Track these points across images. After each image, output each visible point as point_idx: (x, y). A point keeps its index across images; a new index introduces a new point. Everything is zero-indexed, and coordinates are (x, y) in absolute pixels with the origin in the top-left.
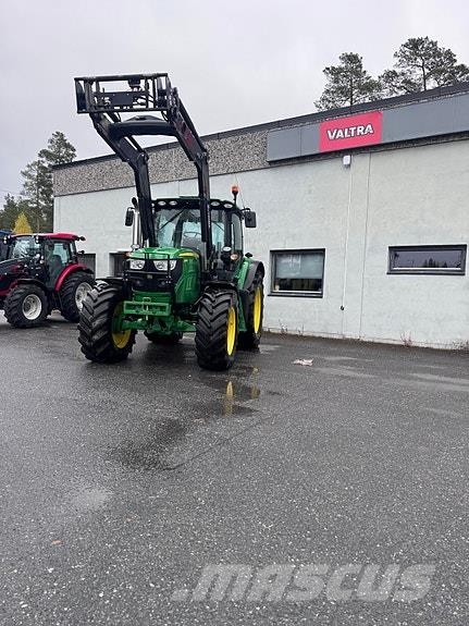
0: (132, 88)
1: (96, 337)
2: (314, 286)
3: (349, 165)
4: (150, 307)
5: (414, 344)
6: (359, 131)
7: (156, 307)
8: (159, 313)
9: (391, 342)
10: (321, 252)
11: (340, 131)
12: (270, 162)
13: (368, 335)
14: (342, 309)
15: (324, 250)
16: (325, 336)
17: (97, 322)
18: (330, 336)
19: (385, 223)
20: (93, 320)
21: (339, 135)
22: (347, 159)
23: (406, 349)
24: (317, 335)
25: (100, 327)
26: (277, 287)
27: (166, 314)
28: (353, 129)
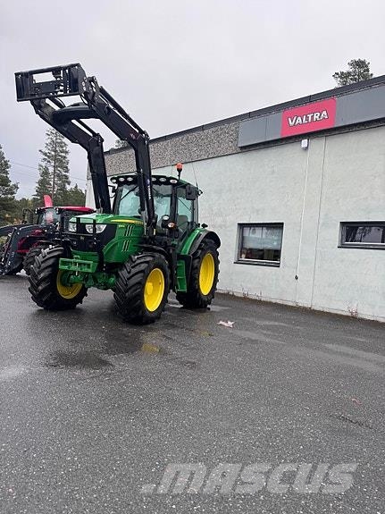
0: (56, 78)
1: (40, 288)
2: (273, 256)
3: (307, 148)
4: (80, 264)
5: (360, 316)
6: (315, 117)
7: (84, 264)
8: (85, 270)
9: (339, 313)
10: (280, 226)
11: (299, 118)
12: (241, 148)
13: (319, 304)
14: (297, 278)
15: (283, 224)
16: (281, 302)
17: (42, 275)
18: (285, 303)
19: (337, 200)
20: (39, 273)
21: (297, 121)
22: (304, 143)
23: (352, 320)
24: (274, 301)
25: (44, 279)
26: (243, 256)
27: (90, 271)
28: (310, 116)
